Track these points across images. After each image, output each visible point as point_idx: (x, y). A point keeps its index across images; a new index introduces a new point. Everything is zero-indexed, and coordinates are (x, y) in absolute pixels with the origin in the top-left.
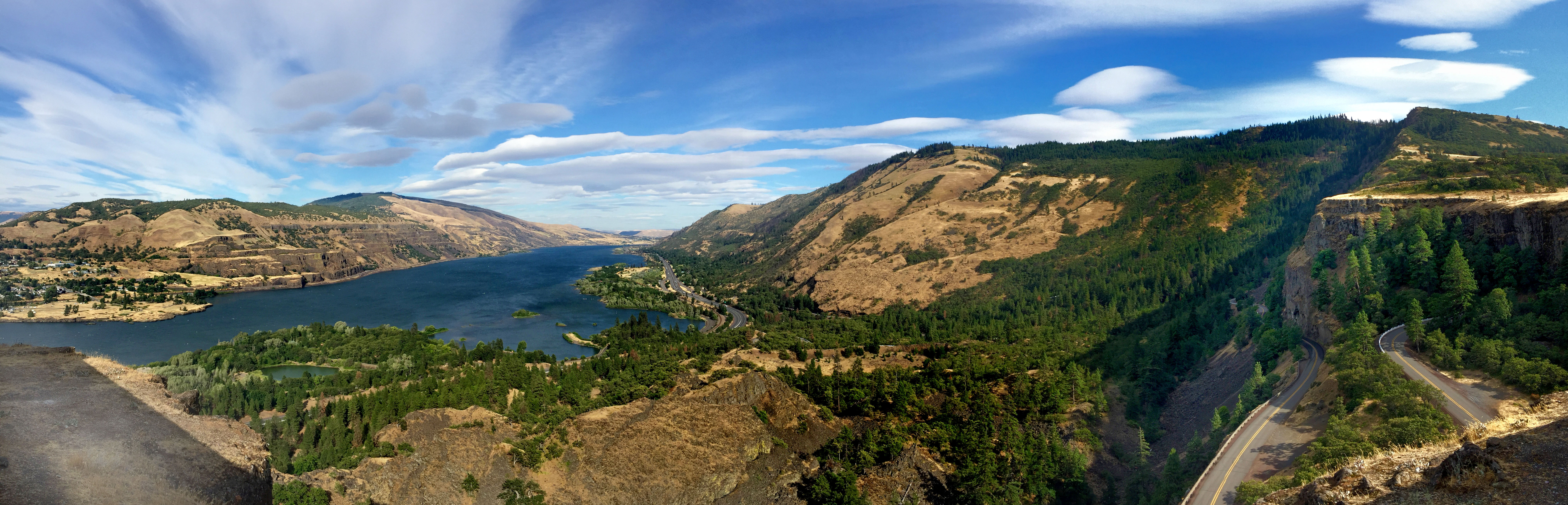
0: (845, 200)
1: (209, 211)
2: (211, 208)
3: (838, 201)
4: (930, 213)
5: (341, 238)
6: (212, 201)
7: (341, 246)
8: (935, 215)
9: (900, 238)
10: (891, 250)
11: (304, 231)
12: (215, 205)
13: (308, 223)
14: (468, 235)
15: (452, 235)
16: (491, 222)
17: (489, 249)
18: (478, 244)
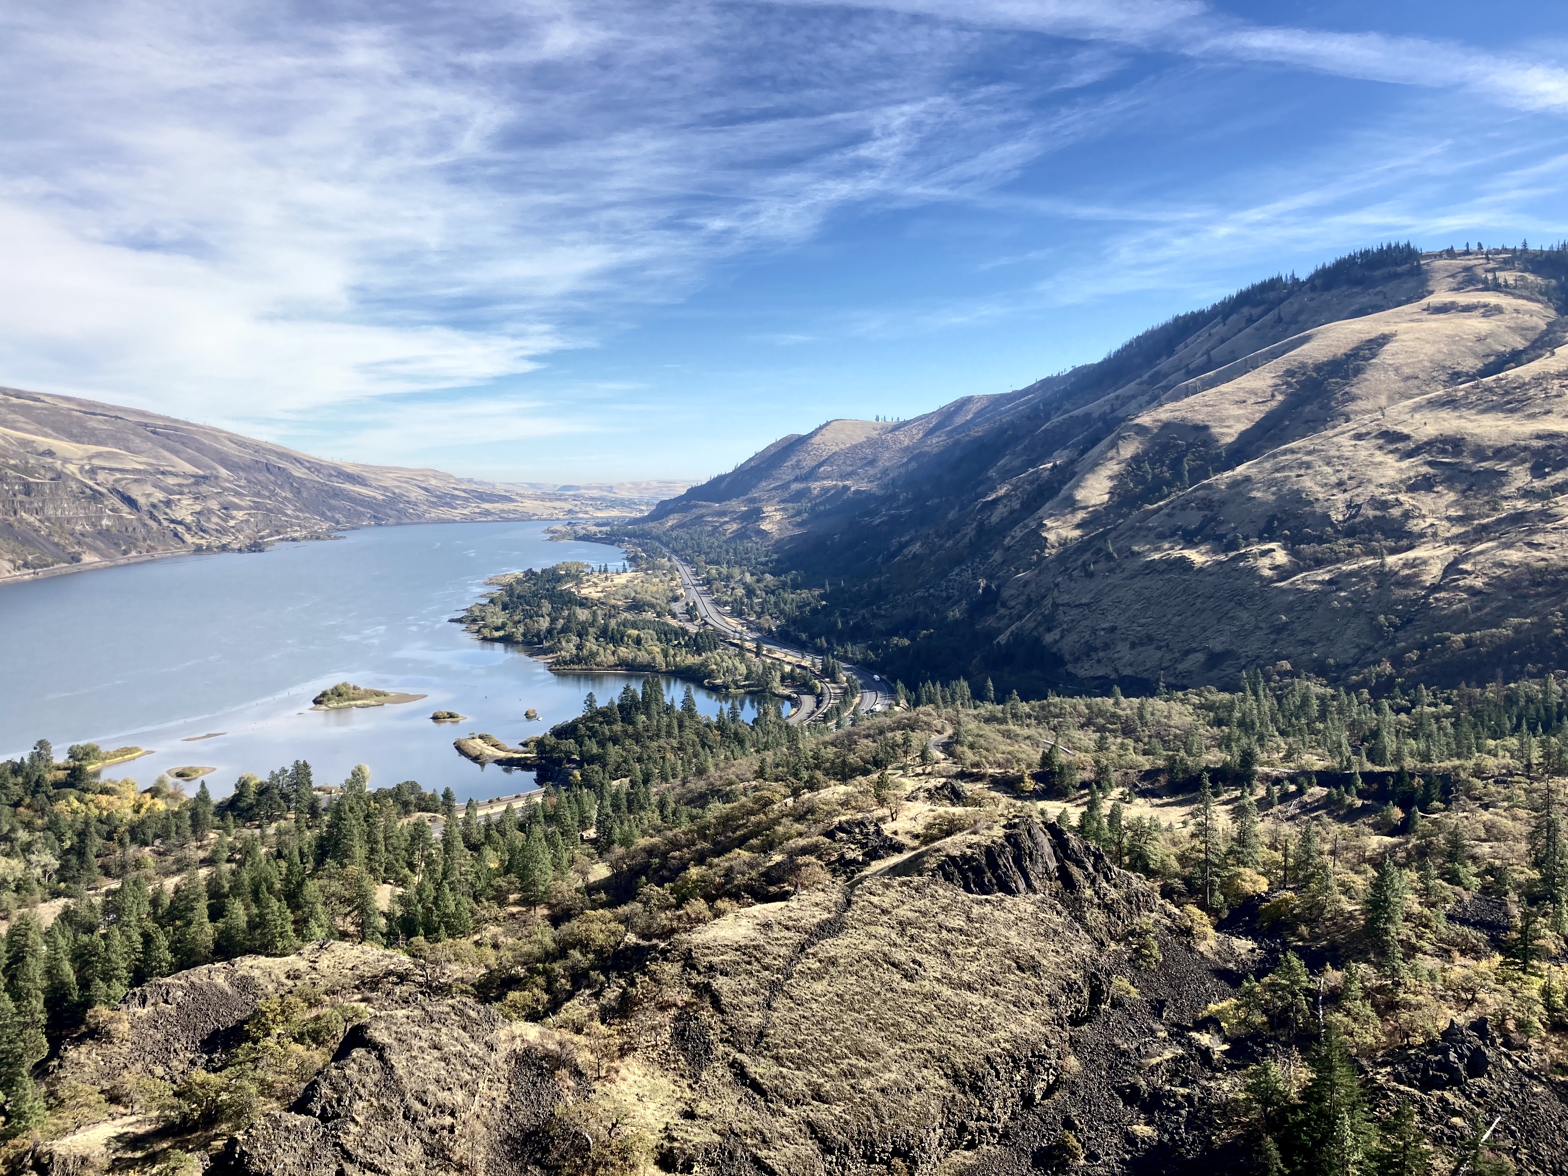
14: (160, 495)
15: (114, 491)
16: (226, 462)
17: (222, 531)
18: (189, 519)
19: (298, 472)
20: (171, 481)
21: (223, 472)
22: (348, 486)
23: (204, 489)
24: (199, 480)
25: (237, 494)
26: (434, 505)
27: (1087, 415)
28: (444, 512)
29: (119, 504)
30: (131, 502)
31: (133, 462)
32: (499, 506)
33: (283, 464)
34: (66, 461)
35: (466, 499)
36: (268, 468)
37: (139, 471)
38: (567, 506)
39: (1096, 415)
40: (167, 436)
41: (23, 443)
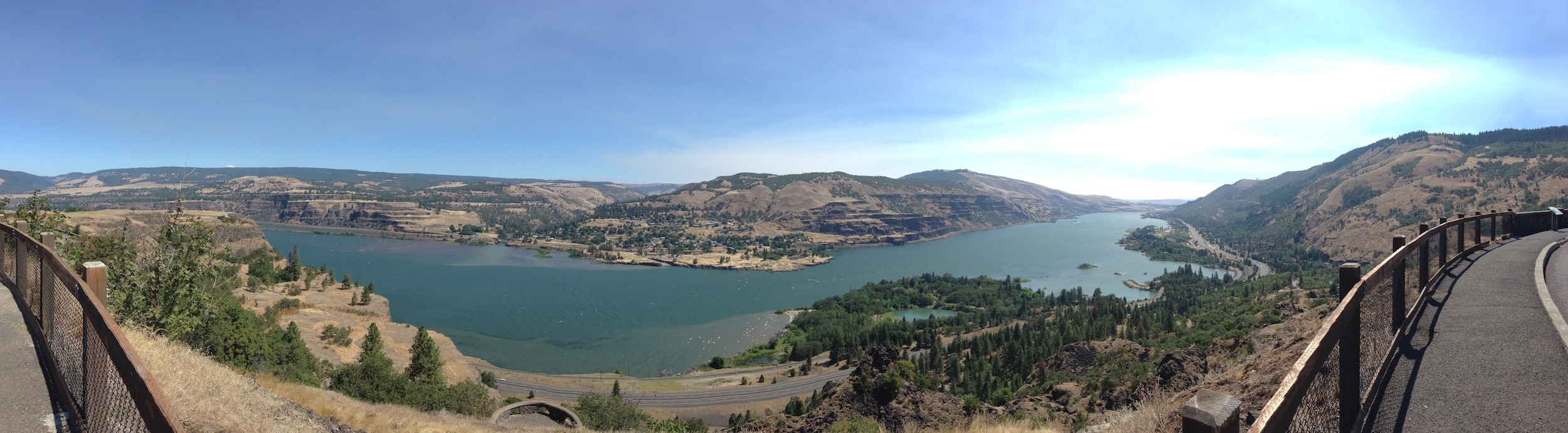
0: (1340, 175)
1: (824, 182)
2: (825, 180)
3: (1334, 175)
4: (1415, 186)
5: (933, 205)
6: (826, 174)
7: (932, 212)
8: (1419, 188)
9: (1392, 205)
10: (1385, 215)
11: (903, 199)
12: (829, 177)
13: (906, 193)
14: (1027, 205)
15: (1016, 204)
16: (1044, 195)
17: (1044, 217)
18: (1034, 213)
19: (1065, 198)
20: (1030, 201)
21: (1044, 199)
22: (1078, 202)
23: (1039, 204)
24: (1037, 201)
25: (1047, 205)
26: (1106, 207)
27: (1330, 178)
28: (1109, 209)
29: (1017, 208)
30: (1020, 208)
31: (1020, 195)
32: (1124, 207)
33: (1060, 195)
34: (1004, 195)
35: (1115, 205)
36: (1056, 197)
37: (1021, 198)
38: (1147, 207)
39: (1333, 178)
40: (1028, 188)
41: (994, 190)
